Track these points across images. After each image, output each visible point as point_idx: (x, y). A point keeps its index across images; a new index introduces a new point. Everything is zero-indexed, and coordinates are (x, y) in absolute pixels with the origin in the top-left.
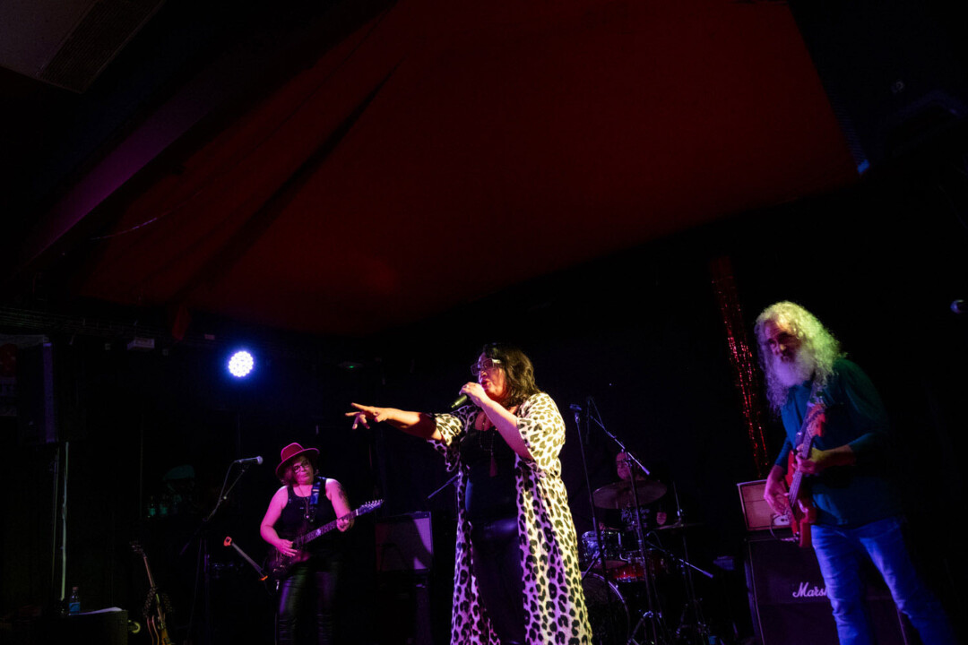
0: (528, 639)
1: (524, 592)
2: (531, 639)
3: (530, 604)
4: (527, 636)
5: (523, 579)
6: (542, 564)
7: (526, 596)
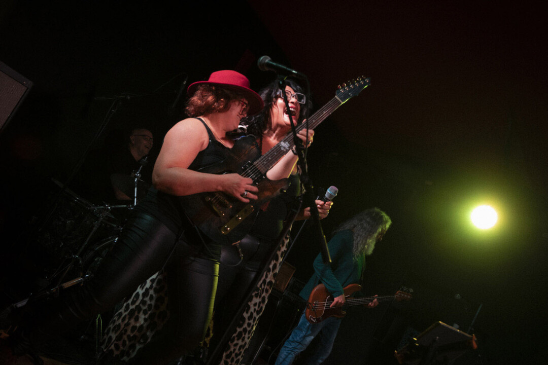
0: (234, 337)
1: (249, 303)
2: (236, 338)
3: (249, 314)
4: (235, 335)
5: (254, 294)
6: (268, 288)
7: (249, 307)
